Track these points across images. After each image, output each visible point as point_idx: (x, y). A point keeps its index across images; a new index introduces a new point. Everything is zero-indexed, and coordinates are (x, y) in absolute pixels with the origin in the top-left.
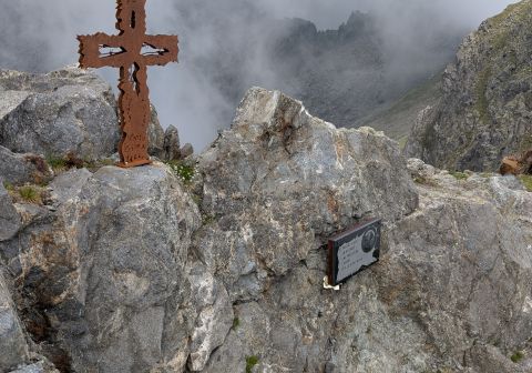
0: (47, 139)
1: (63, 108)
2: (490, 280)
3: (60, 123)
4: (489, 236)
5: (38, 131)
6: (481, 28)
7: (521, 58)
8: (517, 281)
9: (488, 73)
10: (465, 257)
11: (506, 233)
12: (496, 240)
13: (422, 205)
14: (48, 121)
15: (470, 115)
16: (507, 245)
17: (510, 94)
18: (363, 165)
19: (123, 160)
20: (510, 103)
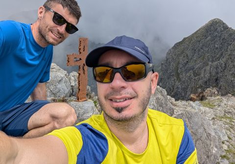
0: (54, 92)
1: (60, 80)
2: (202, 141)
3: (59, 86)
4: (200, 124)
5: (51, 89)
6: (174, 46)
7: (190, 57)
8: (211, 140)
9: (179, 63)
10: (192, 132)
11: (205, 122)
12: (202, 125)
13: (175, 113)
14: (55, 86)
15: (173, 79)
16: (206, 126)
17: (187, 71)
18: (155, 99)
19: (78, 99)
20: (188, 74)
